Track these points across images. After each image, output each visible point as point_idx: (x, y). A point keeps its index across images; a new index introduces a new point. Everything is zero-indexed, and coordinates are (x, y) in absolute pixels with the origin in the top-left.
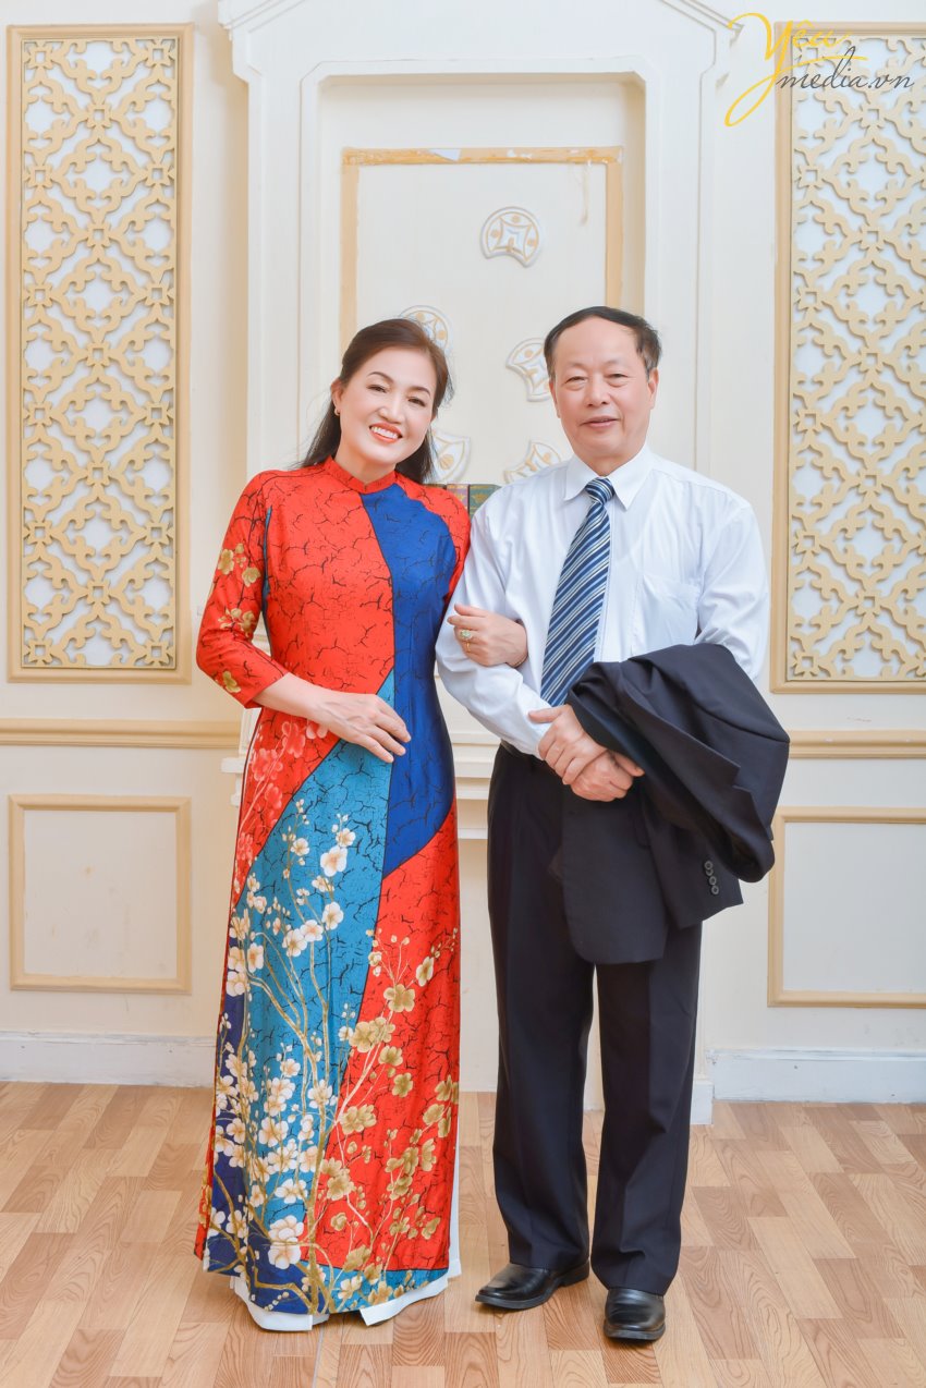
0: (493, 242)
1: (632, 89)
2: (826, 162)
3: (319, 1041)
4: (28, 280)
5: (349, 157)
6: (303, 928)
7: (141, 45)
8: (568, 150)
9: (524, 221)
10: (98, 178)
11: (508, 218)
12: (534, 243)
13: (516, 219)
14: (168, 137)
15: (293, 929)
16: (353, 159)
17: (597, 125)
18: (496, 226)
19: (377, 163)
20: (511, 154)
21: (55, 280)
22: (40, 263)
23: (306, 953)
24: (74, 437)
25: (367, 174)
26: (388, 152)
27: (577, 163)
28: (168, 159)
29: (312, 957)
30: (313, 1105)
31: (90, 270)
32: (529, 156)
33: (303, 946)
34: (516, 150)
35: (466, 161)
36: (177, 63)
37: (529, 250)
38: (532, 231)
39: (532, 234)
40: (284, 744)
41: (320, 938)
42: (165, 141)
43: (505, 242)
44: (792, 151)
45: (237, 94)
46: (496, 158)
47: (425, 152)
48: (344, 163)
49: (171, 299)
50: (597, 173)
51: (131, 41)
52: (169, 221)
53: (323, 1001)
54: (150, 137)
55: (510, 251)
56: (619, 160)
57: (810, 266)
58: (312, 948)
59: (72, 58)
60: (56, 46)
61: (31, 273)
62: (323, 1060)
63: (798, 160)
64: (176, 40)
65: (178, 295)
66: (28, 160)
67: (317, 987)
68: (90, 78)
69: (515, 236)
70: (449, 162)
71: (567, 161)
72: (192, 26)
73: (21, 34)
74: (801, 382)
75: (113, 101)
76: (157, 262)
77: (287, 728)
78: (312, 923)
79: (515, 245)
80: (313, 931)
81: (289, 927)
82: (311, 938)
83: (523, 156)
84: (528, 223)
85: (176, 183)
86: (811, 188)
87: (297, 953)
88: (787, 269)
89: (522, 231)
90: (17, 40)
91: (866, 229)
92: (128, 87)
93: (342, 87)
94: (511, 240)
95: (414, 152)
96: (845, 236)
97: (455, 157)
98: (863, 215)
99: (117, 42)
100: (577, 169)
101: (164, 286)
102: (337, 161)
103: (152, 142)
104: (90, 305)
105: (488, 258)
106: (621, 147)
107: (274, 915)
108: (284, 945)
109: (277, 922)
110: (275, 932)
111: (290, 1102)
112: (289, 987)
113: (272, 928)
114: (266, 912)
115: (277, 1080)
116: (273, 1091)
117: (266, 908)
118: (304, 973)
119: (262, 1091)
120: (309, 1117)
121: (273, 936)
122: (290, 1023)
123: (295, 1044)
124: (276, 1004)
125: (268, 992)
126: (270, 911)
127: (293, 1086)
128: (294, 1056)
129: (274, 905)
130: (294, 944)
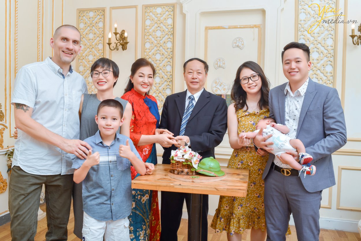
0: (235, 44)
1: (263, 12)
2: (306, 26)
4: (145, 53)
5: (206, 28)
6: (145, 196)
7: (167, 7)
8: (250, 25)
9: (241, 40)
10: (159, 34)
11: (238, 40)
12: (243, 45)
13: (239, 40)
14: (171, 25)
15: (143, 197)
16: (207, 29)
17: (256, 20)
18: (235, 41)
19: (212, 29)
20: (239, 27)
21: (150, 53)
22: (147, 50)
23: (146, 202)
25: (210, 31)
26: (214, 27)
27: (252, 28)
28: (172, 30)
29: (147, 202)
30: (147, 234)
31: (157, 51)
32: (242, 27)
33: (145, 200)
34: (240, 26)
35: (229, 28)
36: (173, 11)
37: (242, 46)
38: (243, 42)
39: (243, 43)
41: (148, 198)
42: (171, 26)
43: (237, 45)
45: (184, 16)
46: (235, 27)
47: (221, 27)
48: (205, 29)
49: (172, 57)
50: (256, 30)
51: (165, 7)
52: (171, 42)
53: (149, 212)
55: (238, 46)
56: (261, 27)
58: (147, 200)
59: (154, 10)
60: (151, 8)
61: (146, 52)
62: (149, 224)
63: (299, 26)
64: (173, 6)
66: (146, 30)
67: (148, 209)
68: (157, 14)
69: (239, 43)
70: (226, 28)
71: (250, 28)
72: (177, 3)
73: (145, 6)
75: (162, 18)
76: (169, 50)
78: (147, 194)
79: (239, 45)
80: (147, 196)
81: (142, 197)
82: (147, 198)
83: (241, 27)
84: (242, 40)
85: (173, 34)
86: (302, 32)
87: (144, 202)
89: (241, 42)
90: (144, 7)
92: (164, 16)
93: (204, 14)
94: (238, 44)
95: (219, 27)
97: (227, 27)
98: (314, 37)
99: (162, 7)
100: (253, 29)
101: (170, 54)
102: (204, 29)
103: (169, 26)
104: (157, 58)
105: (234, 48)
106: (261, 24)
107: (138, 195)
108: (142, 201)
109: (139, 196)
110: (139, 199)
111: (144, 235)
112: (143, 210)
113: (138, 198)
114: (135, 194)
115: (142, 231)
116: (142, 234)
117: (136, 194)
118: (145, 206)
119: (137, 235)
120: (147, 237)
121: (139, 200)
122: (144, 218)
123: (145, 222)
124: (141, 215)
125: (138, 212)
126: (137, 194)
127: (145, 231)
128: (145, 225)
129: (138, 193)
130: (144, 200)
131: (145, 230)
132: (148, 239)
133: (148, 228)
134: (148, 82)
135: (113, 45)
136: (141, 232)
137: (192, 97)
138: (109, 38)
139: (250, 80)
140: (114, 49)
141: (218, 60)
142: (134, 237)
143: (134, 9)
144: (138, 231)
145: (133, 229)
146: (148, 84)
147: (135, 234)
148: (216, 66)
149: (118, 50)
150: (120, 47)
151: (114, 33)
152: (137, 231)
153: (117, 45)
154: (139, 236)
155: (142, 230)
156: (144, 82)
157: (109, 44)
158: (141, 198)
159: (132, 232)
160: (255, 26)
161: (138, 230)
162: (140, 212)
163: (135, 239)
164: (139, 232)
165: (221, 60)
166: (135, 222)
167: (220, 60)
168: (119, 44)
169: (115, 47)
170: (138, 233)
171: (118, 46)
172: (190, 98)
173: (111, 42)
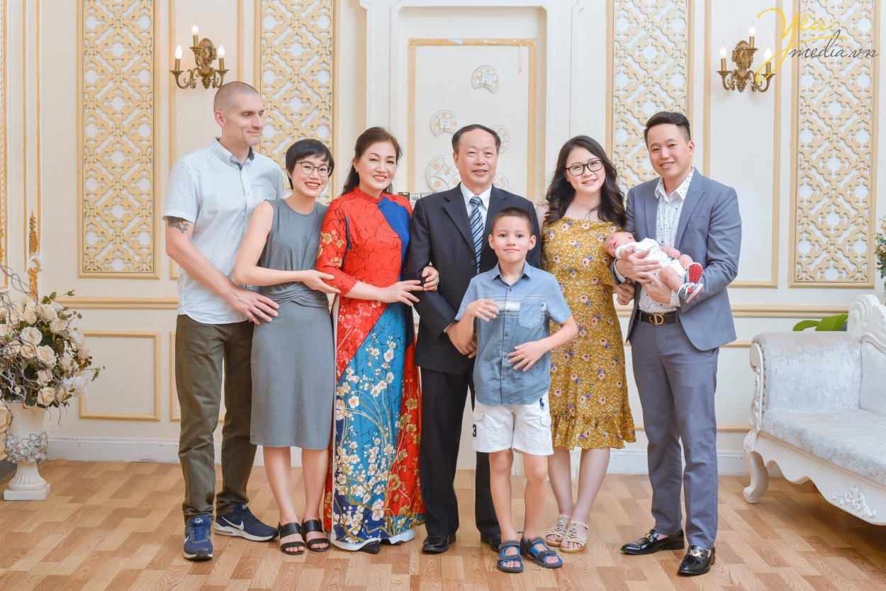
3: (387, 429)
6: (379, 384)
15: (374, 386)
23: (380, 394)
29: (383, 396)
30: (385, 454)
33: (379, 392)
40: (361, 311)
41: (386, 387)
44: (614, 40)
52: (329, 71)
53: (388, 413)
58: (383, 392)
62: (389, 436)
67: (385, 407)
78: (382, 382)
80: (383, 385)
81: (372, 385)
82: (382, 388)
87: (377, 395)
91: (647, 76)
100: (516, 48)
107: (365, 382)
108: (371, 393)
109: (367, 385)
110: (366, 389)
111: (378, 455)
112: (375, 410)
113: (364, 388)
114: (359, 382)
115: (374, 448)
116: (372, 453)
118: (380, 402)
119: (365, 456)
120: (384, 459)
121: (364, 391)
122: (377, 424)
123: (379, 431)
124: (370, 418)
125: (364, 414)
126: (361, 381)
127: (378, 449)
128: (379, 436)
129: (364, 379)
130: (376, 392)
131: (379, 446)
132: (387, 463)
133: (388, 442)
134: (386, 171)
136: (370, 450)
137: (478, 200)
139: (586, 169)
142: (359, 460)
144: (366, 448)
145: (356, 446)
146: (386, 175)
147: (361, 456)
152: (363, 449)
154: (368, 457)
155: (373, 445)
156: (378, 170)
158: (370, 389)
159: (355, 451)
161: (366, 446)
162: (370, 414)
163: (361, 465)
164: (367, 450)
166: (360, 434)
170: (365, 452)
172: (472, 202)
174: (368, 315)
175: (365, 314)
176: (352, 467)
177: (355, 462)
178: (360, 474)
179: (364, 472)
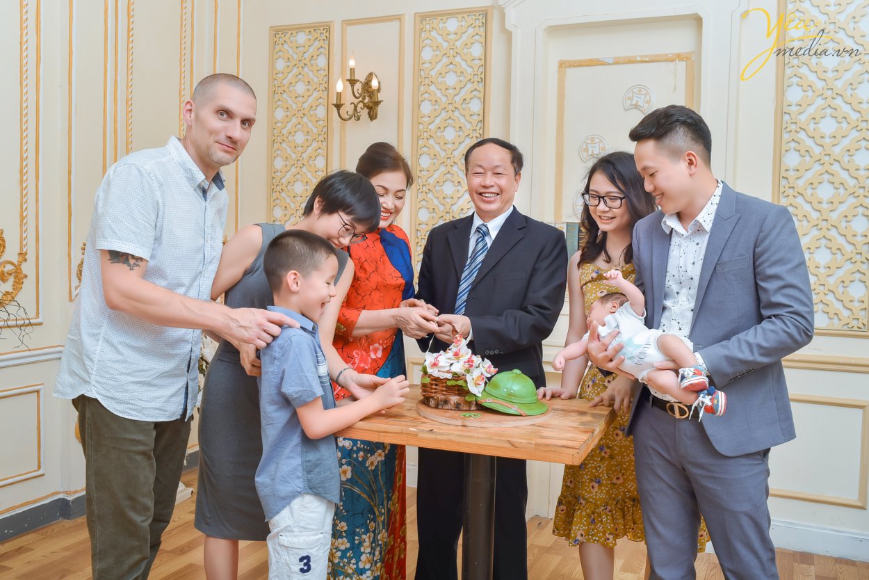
0: (628, 102)
1: (698, 20)
3: (383, 511)
4: (421, 127)
5: (561, 65)
6: (376, 454)
7: (470, 17)
8: (667, 55)
9: (644, 92)
10: (451, 80)
11: (636, 91)
13: (640, 91)
14: (480, 59)
15: (371, 456)
16: (563, 66)
17: (679, 41)
18: (630, 95)
19: (574, 67)
20: (638, 59)
21: (432, 127)
22: (426, 119)
23: (377, 467)
24: (438, 198)
25: (571, 72)
26: (579, 61)
27: (672, 61)
28: (481, 69)
29: (380, 468)
30: (380, 542)
31: (446, 122)
32: (647, 59)
33: (376, 463)
34: (640, 56)
35: (616, 63)
36: (485, 25)
37: (646, 106)
38: (648, 96)
39: (647, 98)
40: (357, 361)
41: (384, 459)
42: (479, 61)
43: (634, 103)
45: (508, 36)
46: (631, 61)
47: (597, 60)
48: (559, 67)
49: (480, 134)
50: (681, 66)
51: (465, 16)
53: (385, 490)
54: (473, 60)
55: (636, 107)
56: (693, 59)
57: (794, 108)
58: (380, 464)
59: (441, 25)
60: (435, 21)
61: (422, 124)
62: (384, 519)
64: (484, 14)
65: (483, 132)
66: (422, 73)
67: (382, 484)
68: (448, 34)
69: (639, 99)
70: (609, 64)
71: (667, 61)
72: (492, 7)
73: (420, 16)
74: (787, 170)
75: (458, 44)
76: (475, 117)
77: (357, 353)
78: (380, 451)
79: (640, 104)
80: (380, 455)
81: (369, 455)
82: (379, 459)
83: (644, 59)
84: (646, 92)
85: (484, 80)
86: (795, 67)
87: (373, 468)
88: (781, 110)
89: (643, 97)
90: (418, 19)
92: (464, 37)
93: (557, 30)
94: (637, 101)
95: (591, 60)
96: (814, 92)
97: (611, 62)
98: (825, 80)
99: (460, 16)
100: (672, 63)
101: (478, 128)
102: (556, 66)
103: (474, 62)
104: (446, 138)
105: (626, 110)
106: (694, 52)
107: (359, 450)
108: (367, 465)
109: (361, 454)
110: (360, 459)
111: (372, 543)
112: (370, 486)
113: (357, 457)
114: (352, 449)
115: (368, 534)
116: (367, 540)
117: (353, 447)
118: (376, 476)
119: (356, 542)
120: (378, 548)
121: (358, 461)
122: (372, 503)
123: (374, 513)
124: (364, 496)
125: (357, 490)
126: (355, 448)
127: (373, 535)
128: (374, 520)
129: (358, 446)
130: (372, 463)
131: (374, 532)
132: (380, 553)
133: (383, 528)
135: (348, 108)
136: (364, 536)
137: (484, 229)
138: (338, 93)
139: (602, 202)
140: (350, 119)
141: (589, 141)
142: (348, 545)
143: (397, 23)
144: (358, 532)
145: (346, 528)
147: (351, 541)
148: (585, 155)
149: (358, 119)
150: (364, 113)
151: (348, 80)
152: (354, 533)
153: (356, 107)
154: (361, 544)
155: (367, 531)
157: (338, 106)
158: (365, 459)
159: (345, 535)
160: (680, 57)
161: (357, 530)
162: (363, 491)
163: (351, 552)
164: (359, 535)
165: (596, 140)
166: (351, 513)
167: (592, 140)
168: (361, 105)
169: (351, 112)
170: (356, 538)
171: (358, 111)
172: (478, 229)
173: (342, 103)
174: (367, 367)
175: (362, 365)
176: (339, 554)
177: (343, 548)
178: (349, 563)
179: (353, 561)
